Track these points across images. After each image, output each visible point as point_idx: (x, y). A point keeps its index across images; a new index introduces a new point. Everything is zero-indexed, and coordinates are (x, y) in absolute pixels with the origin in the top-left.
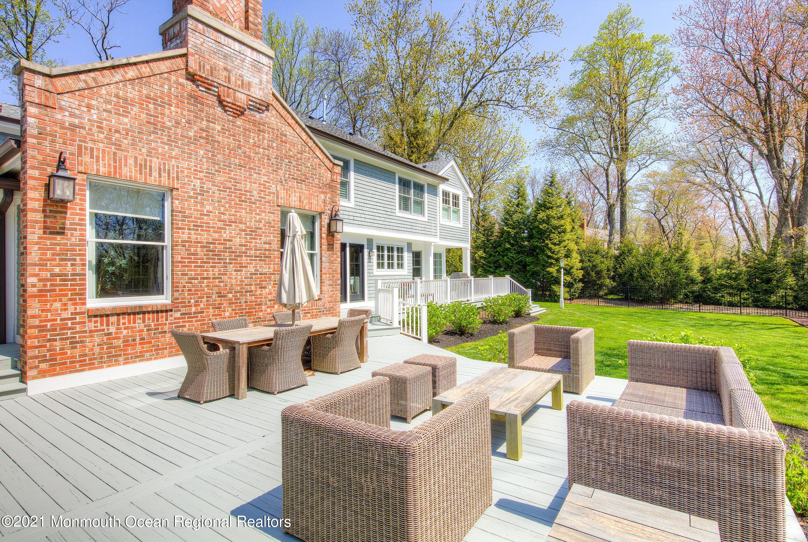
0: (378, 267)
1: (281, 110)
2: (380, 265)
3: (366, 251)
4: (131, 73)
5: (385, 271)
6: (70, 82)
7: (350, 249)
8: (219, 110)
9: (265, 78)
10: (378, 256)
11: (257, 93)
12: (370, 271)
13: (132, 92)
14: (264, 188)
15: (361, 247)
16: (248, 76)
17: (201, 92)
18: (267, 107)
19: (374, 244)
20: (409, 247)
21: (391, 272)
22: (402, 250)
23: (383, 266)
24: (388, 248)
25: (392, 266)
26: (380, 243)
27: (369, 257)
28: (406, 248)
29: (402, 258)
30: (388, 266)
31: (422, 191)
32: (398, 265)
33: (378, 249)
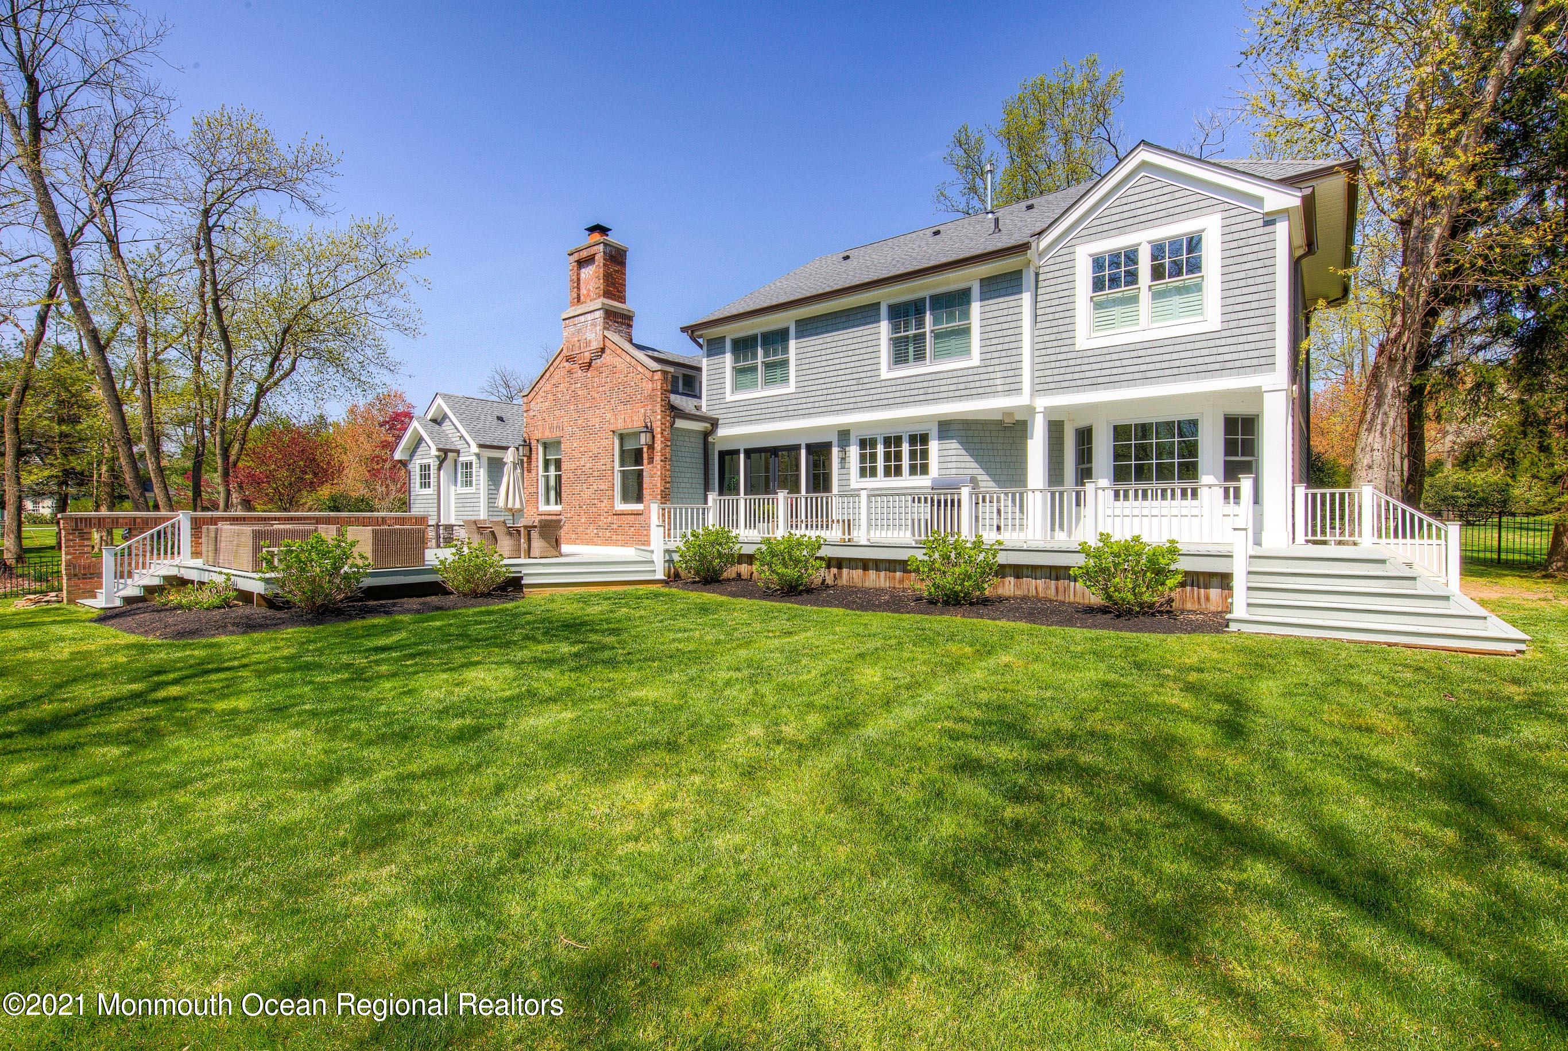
0: (863, 472)
2: (867, 471)
3: (835, 451)
5: (881, 482)
7: (807, 454)
8: (580, 372)
10: (863, 458)
11: (593, 346)
12: (844, 483)
15: (828, 446)
19: (854, 439)
20: (947, 428)
21: (893, 482)
22: (924, 439)
23: (873, 473)
24: (887, 442)
25: (898, 471)
26: (867, 434)
27: (843, 460)
28: (934, 433)
29: (925, 454)
30: (887, 473)
31: (968, 302)
32: (913, 470)
33: (863, 444)
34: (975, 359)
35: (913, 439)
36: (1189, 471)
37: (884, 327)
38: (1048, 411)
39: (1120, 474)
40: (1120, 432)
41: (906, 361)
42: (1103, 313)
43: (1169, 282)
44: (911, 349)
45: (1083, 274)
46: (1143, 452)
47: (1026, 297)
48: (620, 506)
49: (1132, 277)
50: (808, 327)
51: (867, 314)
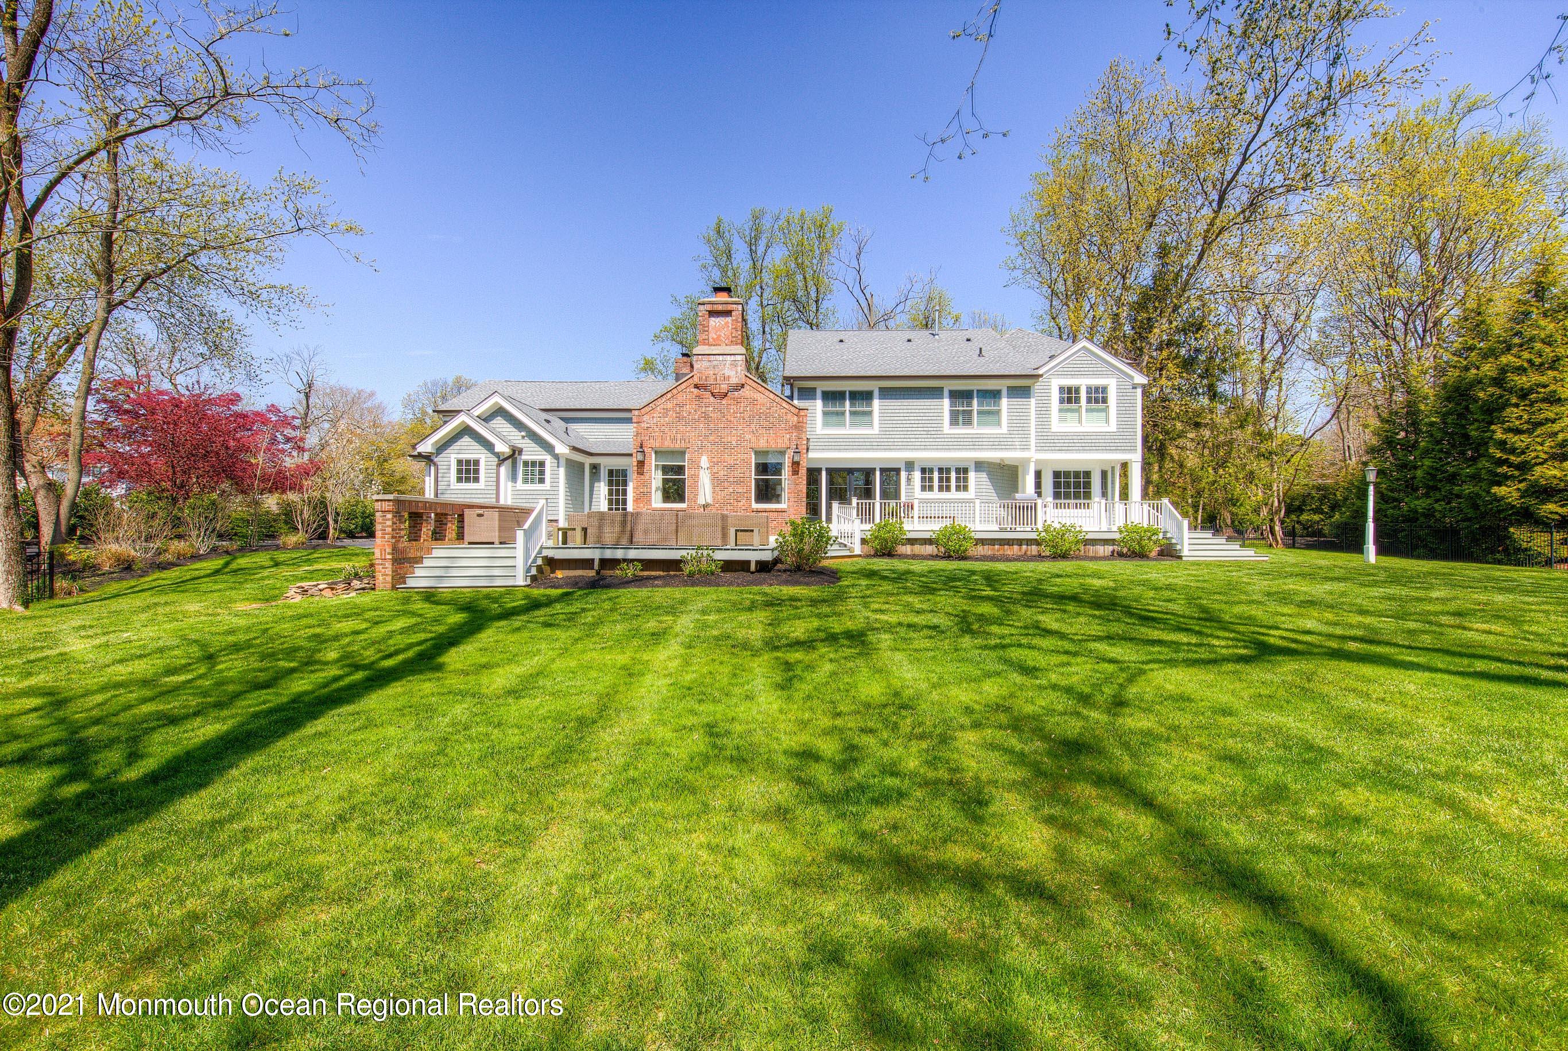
0: (923, 488)
1: (754, 385)
2: (926, 487)
3: (903, 475)
4: (669, 395)
5: (935, 494)
6: (647, 409)
7: (881, 474)
8: (712, 399)
9: (739, 368)
10: (923, 479)
11: (734, 381)
12: (910, 494)
13: (669, 405)
14: (741, 439)
15: (897, 471)
16: (727, 372)
17: (702, 392)
18: (743, 386)
19: (916, 466)
20: (979, 466)
21: (945, 495)
22: (966, 471)
23: (931, 488)
24: (940, 470)
25: (948, 489)
26: (927, 465)
27: (909, 480)
28: (972, 467)
29: (966, 480)
30: (941, 489)
31: (1000, 398)
32: (958, 488)
33: (923, 471)
34: (1004, 429)
35: (958, 471)
36: (1088, 495)
37: (946, 402)
38: (1037, 462)
39: (1057, 495)
40: (1057, 474)
41: (958, 424)
42: (1064, 414)
43: (1093, 406)
44: (961, 418)
45: (1055, 395)
46: (1077, 485)
47: (1033, 401)
48: (755, 506)
49: (1077, 400)
50: (887, 393)
51: (935, 393)
